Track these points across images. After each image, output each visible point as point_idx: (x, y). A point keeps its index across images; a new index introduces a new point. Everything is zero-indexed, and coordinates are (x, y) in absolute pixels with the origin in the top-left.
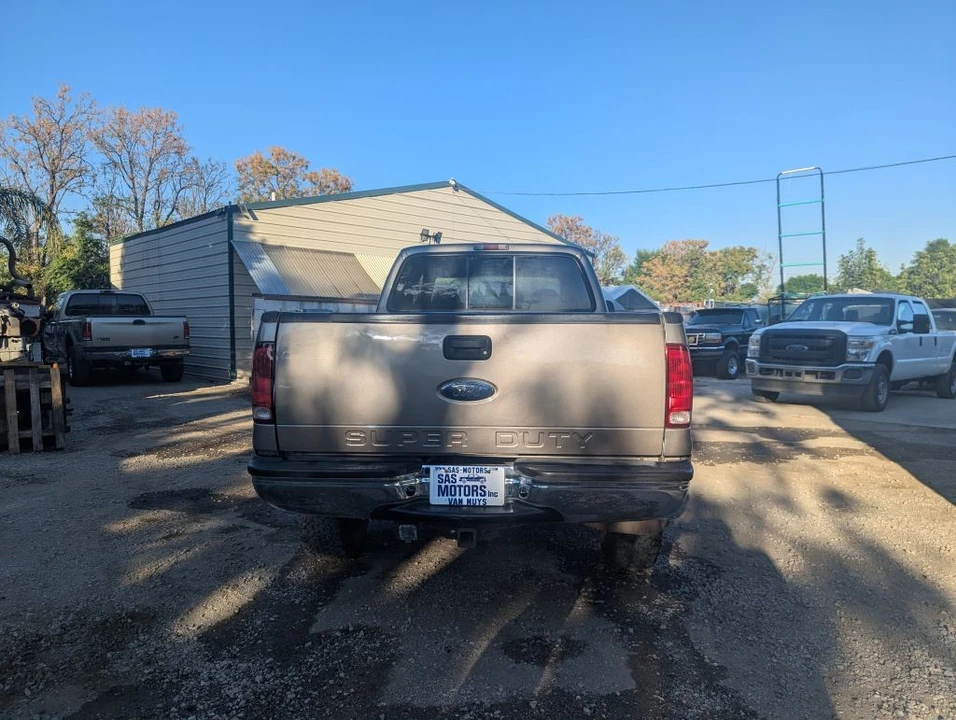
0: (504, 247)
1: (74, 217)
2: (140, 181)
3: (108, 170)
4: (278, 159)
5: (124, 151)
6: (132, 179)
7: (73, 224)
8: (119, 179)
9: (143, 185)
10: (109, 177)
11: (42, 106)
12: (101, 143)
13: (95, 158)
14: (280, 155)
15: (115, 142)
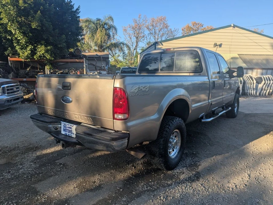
0: (172, 49)
1: (141, 48)
2: (157, 37)
3: (149, 35)
4: (194, 25)
5: (153, 30)
6: (155, 37)
7: (141, 50)
8: (152, 37)
9: (157, 38)
10: (150, 37)
11: (135, 21)
12: (148, 28)
13: (147, 32)
14: (195, 24)
15: (151, 27)
